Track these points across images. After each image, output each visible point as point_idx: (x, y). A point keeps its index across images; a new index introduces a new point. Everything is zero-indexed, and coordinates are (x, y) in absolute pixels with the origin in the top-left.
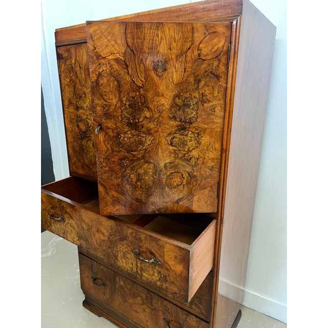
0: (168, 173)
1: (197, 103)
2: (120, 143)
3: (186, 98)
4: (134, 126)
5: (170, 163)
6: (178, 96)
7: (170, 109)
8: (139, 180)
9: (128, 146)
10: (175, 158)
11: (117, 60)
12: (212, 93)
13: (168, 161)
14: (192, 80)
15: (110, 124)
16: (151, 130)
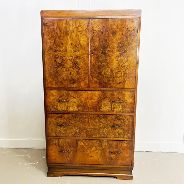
0: (116, 72)
1: (127, 45)
2: (98, 60)
3: (123, 44)
4: (104, 53)
5: (117, 68)
6: (120, 43)
7: (117, 47)
8: (105, 74)
9: (102, 61)
10: (119, 66)
11: (99, 31)
12: (132, 42)
13: (116, 67)
14: (125, 37)
15: (96, 53)
16: (110, 55)
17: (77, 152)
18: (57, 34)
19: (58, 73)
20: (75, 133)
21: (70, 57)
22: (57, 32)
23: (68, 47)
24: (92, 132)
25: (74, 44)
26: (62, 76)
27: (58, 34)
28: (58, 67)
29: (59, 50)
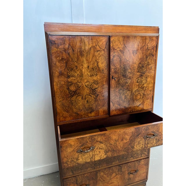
0: (136, 94)
1: (146, 65)
2: (119, 83)
3: (143, 64)
4: (125, 76)
5: (137, 90)
6: (140, 63)
7: (137, 68)
8: (125, 98)
9: (122, 84)
10: (139, 88)
11: (120, 50)
12: (151, 62)
13: (136, 89)
14: (145, 57)
15: (116, 76)
16: (130, 77)
17: (97, 183)
18: (69, 55)
19: (72, 104)
20: (94, 165)
21: (87, 83)
22: (70, 52)
23: (83, 71)
24: (112, 160)
25: (91, 66)
26: (77, 106)
27: (71, 55)
28: (73, 96)
29: (73, 75)
